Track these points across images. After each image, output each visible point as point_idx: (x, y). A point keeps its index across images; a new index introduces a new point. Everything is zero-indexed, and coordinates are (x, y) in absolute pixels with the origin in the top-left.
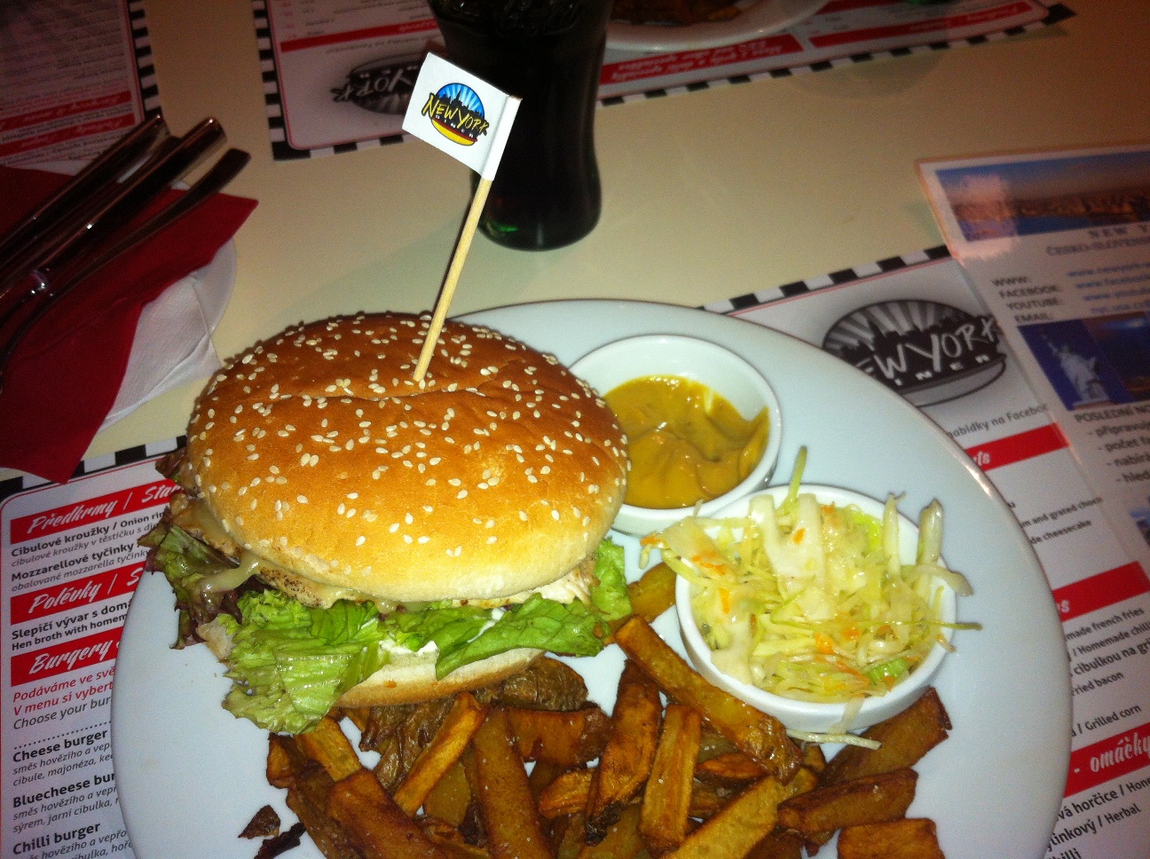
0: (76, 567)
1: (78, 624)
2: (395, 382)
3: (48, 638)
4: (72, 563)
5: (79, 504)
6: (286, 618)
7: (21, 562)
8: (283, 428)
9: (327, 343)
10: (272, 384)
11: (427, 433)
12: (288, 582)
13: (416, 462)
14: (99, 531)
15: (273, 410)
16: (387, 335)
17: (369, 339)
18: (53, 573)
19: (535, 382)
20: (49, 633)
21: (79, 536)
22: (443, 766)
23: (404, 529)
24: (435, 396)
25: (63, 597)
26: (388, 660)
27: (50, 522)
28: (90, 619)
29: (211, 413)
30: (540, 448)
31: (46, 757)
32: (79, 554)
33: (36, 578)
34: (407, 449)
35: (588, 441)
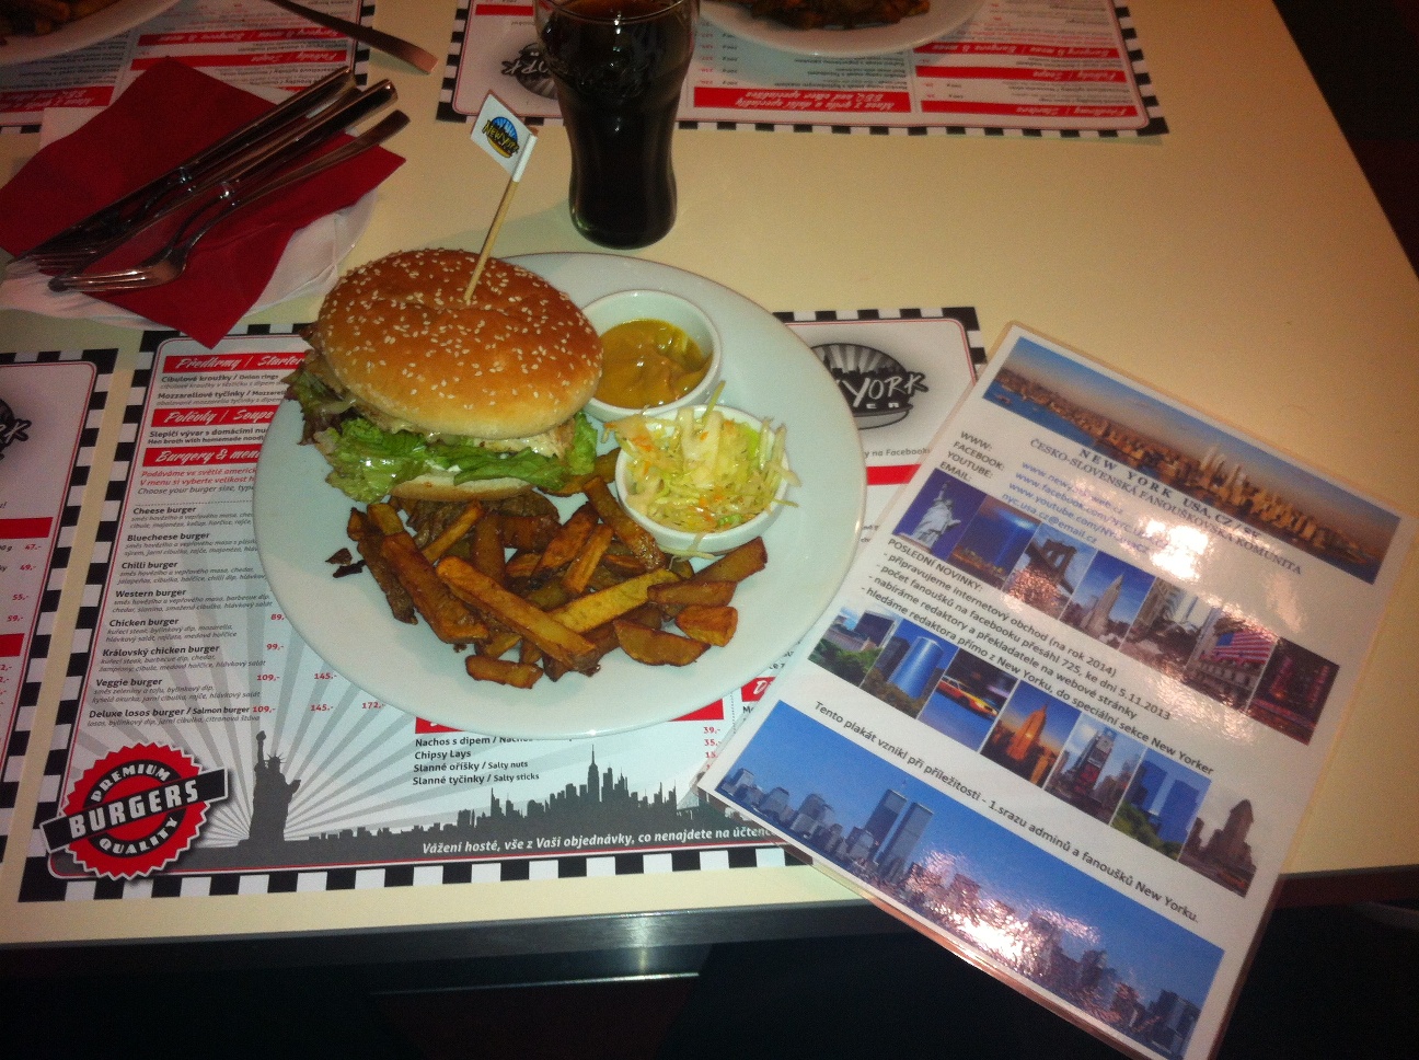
0: (203, 399)
1: (195, 437)
2: (451, 299)
3: (173, 442)
4: (201, 395)
5: (216, 356)
6: (369, 437)
7: (167, 387)
8: (377, 318)
9: (414, 267)
10: (374, 289)
11: (464, 334)
12: (372, 414)
13: (454, 350)
14: (224, 378)
15: (372, 306)
16: (453, 266)
17: (442, 267)
18: (187, 399)
19: (544, 311)
20: (176, 438)
21: (210, 378)
22: (454, 538)
23: (440, 389)
24: (476, 312)
25: (189, 417)
26: (429, 471)
27: (192, 364)
28: (204, 436)
29: (335, 303)
30: (535, 353)
31: (154, 515)
32: (207, 390)
33: (174, 400)
34: (450, 342)
35: (570, 353)
